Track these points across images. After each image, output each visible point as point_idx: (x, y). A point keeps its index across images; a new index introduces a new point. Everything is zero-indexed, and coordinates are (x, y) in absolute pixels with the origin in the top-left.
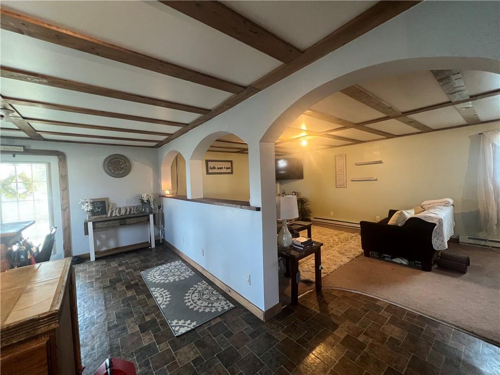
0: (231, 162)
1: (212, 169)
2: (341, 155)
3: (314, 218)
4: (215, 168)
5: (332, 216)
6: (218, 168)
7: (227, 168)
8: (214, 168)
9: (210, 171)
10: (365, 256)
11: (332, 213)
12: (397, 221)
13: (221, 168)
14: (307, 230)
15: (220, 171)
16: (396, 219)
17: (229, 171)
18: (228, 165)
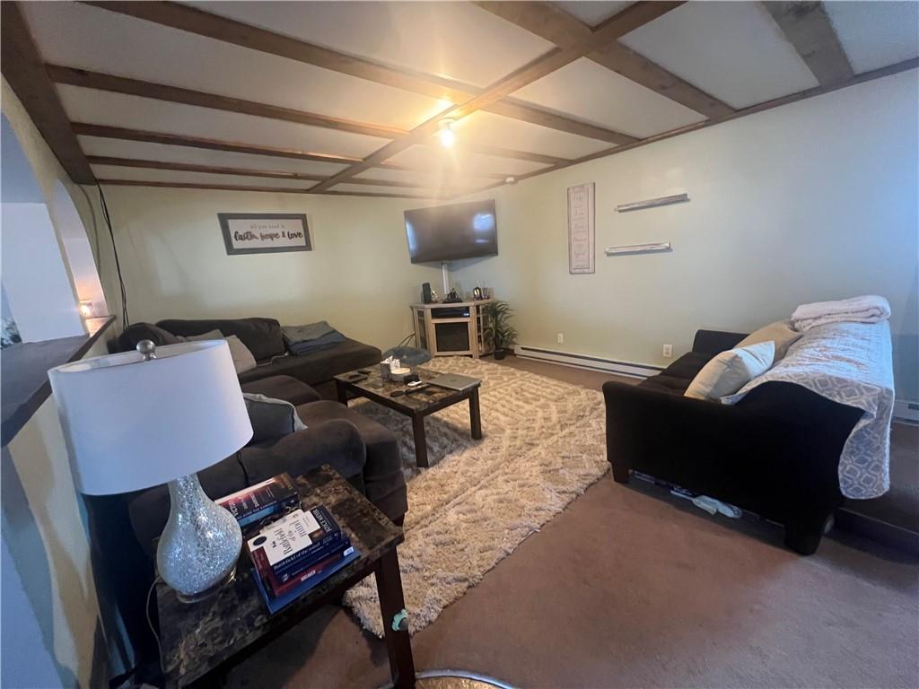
0: (303, 217)
1: (241, 238)
2: (582, 186)
3: (523, 348)
4: (253, 237)
5: (561, 344)
6: (263, 237)
7: (291, 236)
8: (249, 236)
9: (237, 244)
10: (616, 480)
11: (561, 335)
12: (716, 386)
13: (272, 236)
14: (467, 401)
15: (268, 243)
16: (715, 381)
17: (301, 242)
18: (296, 226)
